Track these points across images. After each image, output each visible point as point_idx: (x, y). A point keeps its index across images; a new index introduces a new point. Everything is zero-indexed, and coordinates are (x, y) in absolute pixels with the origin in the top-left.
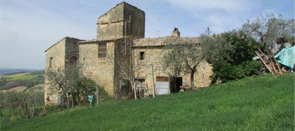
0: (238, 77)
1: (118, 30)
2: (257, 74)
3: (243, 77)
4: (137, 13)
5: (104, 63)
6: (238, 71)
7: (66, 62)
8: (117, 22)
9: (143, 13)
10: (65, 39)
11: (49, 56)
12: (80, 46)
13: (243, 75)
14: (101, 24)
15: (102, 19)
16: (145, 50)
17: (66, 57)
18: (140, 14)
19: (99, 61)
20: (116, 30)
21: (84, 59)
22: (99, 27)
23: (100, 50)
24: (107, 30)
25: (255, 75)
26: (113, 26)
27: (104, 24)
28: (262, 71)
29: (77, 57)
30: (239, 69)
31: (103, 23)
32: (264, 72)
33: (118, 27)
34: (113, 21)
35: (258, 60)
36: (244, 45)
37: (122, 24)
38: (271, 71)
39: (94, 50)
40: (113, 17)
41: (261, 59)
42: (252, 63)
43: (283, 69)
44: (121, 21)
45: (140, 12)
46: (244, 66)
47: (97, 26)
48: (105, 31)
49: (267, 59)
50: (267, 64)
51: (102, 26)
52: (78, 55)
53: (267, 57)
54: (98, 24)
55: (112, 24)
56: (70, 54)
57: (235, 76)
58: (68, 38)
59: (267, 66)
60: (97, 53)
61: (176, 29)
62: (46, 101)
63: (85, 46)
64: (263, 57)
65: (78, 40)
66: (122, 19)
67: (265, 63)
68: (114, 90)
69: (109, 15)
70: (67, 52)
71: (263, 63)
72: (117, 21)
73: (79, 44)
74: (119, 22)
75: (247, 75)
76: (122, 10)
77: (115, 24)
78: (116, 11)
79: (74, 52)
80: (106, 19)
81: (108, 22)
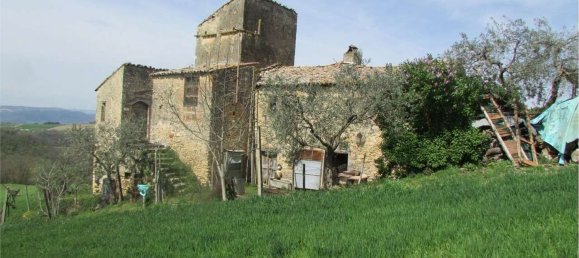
0: (431, 167)
1: (232, 48)
2: (475, 163)
3: (441, 168)
4: (277, 14)
5: (194, 117)
6: (431, 152)
7: (124, 114)
8: (231, 33)
9: (292, 15)
10: (123, 68)
11: (101, 99)
12: (156, 82)
13: (442, 163)
14: (204, 37)
15: (205, 27)
17: (125, 103)
18: (285, 16)
19: (185, 112)
20: (229, 48)
21: (161, 107)
22: (199, 43)
23: (187, 91)
24: (213, 49)
25: (471, 165)
26: (225, 40)
27: (209, 36)
28: (493, 154)
29: (147, 102)
30: (434, 149)
31: (207, 36)
32: (496, 157)
33: (233, 43)
34: (224, 31)
35: (483, 128)
36: (443, 93)
37: (241, 39)
38: (510, 156)
39: (178, 90)
40: (225, 23)
41: (493, 126)
42: (468, 135)
43: (545, 153)
44: (238, 31)
45: (284, 12)
46: (449, 142)
47: (196, 40)
48: (209, 52)
49: (508, 126)
50: (504, 139)
51: (205, 41)
52: (150, 99)
53: (509, 123)
54: (198, 36)
55: (223, 37)
56: (133, 97)
57: (425, 163)
58: (129, 64)
59: (503, 143)
60: (182, 97)
61: (351, 49)
63: (163, 81)
64: (499, 122)
65: (151, 69)
66: (241, 27)
67: (500, 137)
68: (210, 172)
69: (217, 19)
70: (126, 92)
71: (496, 137)
72: (231, 30)
73: (153, 77)
74: (235, 33)
75: (454, 164)
76: (241, 8)
77: (226, 37)
78: (231, 10)
79: (142, 93)
80: (213, 27)
81: (215, 32)
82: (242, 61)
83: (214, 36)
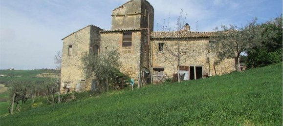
1: (135, 22)
4: (149, 8)
5: (130, 52)
8: (134, 15)
9: (153, 9)
10: (90, 27)
11: (67, 44)
12: (102, 35)
14: (117, 16)
15: (117, 11)
16: (165, 41)
17: (91, 45)
18: (151, 9)
19: (124, 50)
20: (133, 22)
21: (106, 48)
22: (114, 19)
23: (124, 39)
24: (123, 22)
26: (130, 18)
27: (120, 16)
29: (98, 45)
31: (118, 15)
33: (135, 19)
34: (130, 13)
37: (140, 17)
39: (118, 39)
40: (130, 10)
44: (138, 14)
47: (112, 18)
48: (120, 23)
51: (117, 18)
52: (100, 43)
54: (112, 16)
55: (129, 16)
56: (94, 42)
57: (273, 60)
58: (93, 26)
60: (121, 42)
62: (62, 89)
63: (107, 35)
65: (100, 29)
66: (140, 12)
69: (125, 8)
70: (91, 40)
72: (134, 13)
73: (101, 33)
74: (136, 14)
76: (140, 4)
77: (131, 16)
78: (133, 4)
79: (97, 40)
80: (122, 11)
81: (124, 14)
82: (141, 27)
83: (124, 15)
